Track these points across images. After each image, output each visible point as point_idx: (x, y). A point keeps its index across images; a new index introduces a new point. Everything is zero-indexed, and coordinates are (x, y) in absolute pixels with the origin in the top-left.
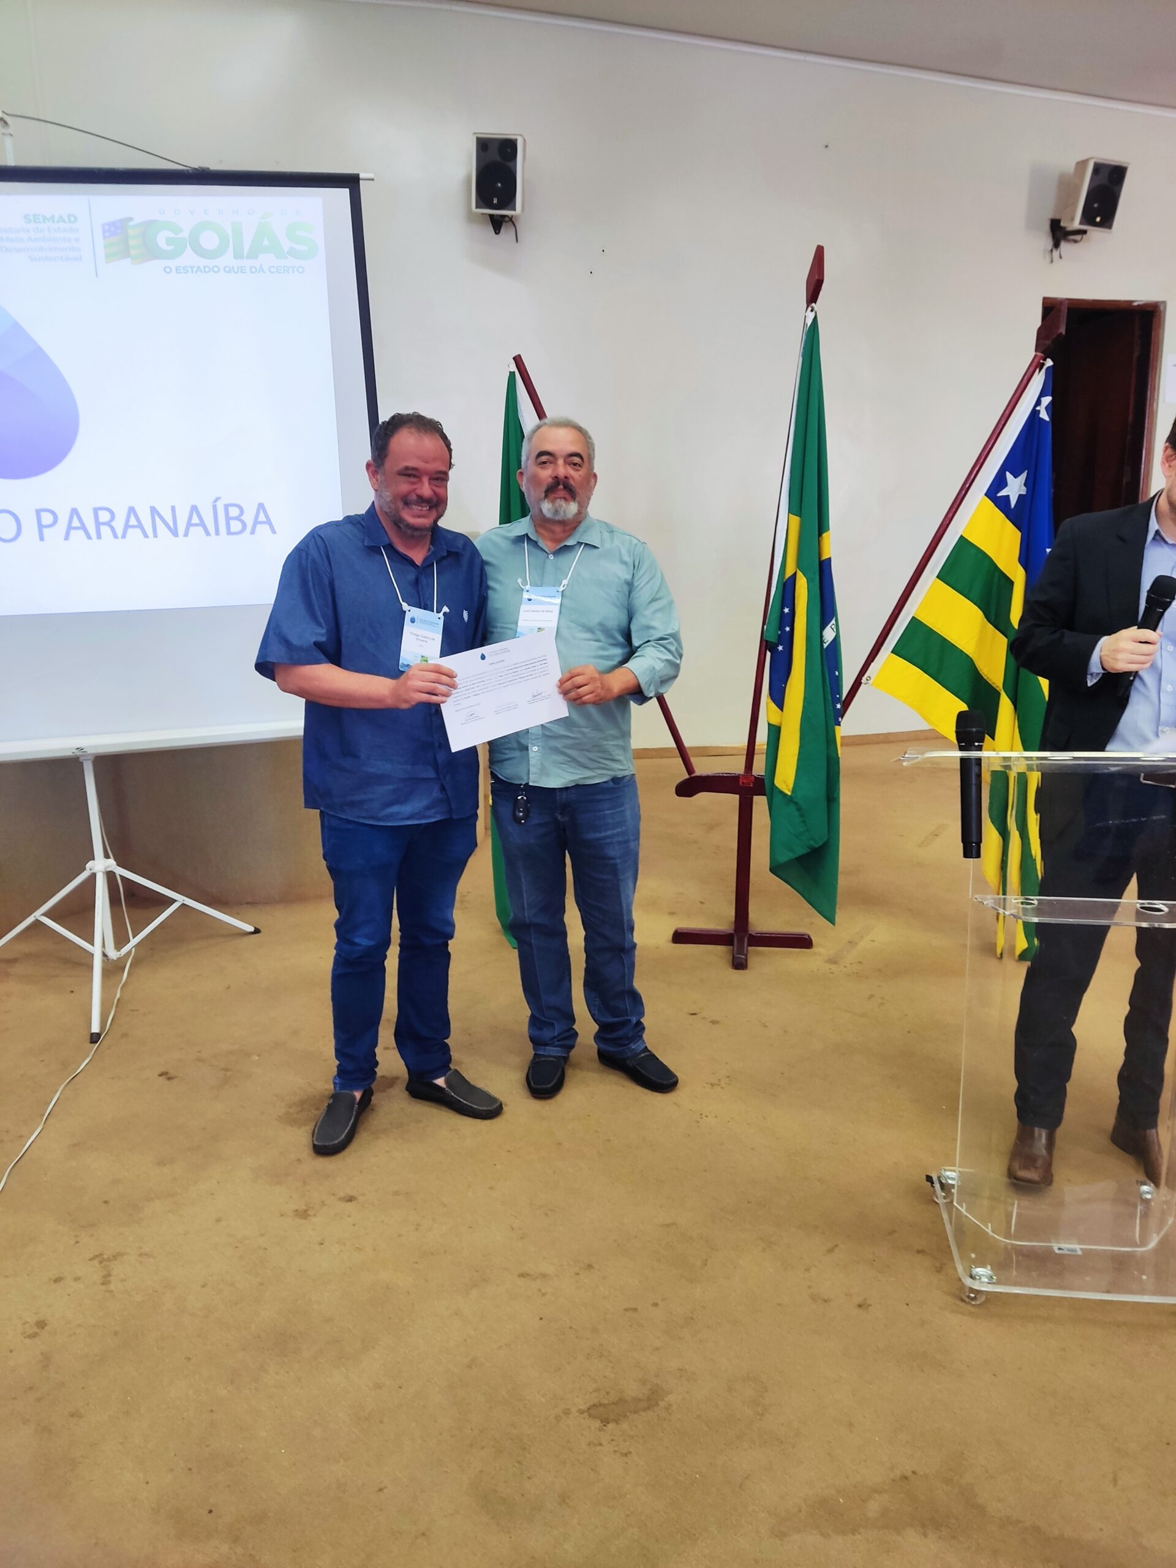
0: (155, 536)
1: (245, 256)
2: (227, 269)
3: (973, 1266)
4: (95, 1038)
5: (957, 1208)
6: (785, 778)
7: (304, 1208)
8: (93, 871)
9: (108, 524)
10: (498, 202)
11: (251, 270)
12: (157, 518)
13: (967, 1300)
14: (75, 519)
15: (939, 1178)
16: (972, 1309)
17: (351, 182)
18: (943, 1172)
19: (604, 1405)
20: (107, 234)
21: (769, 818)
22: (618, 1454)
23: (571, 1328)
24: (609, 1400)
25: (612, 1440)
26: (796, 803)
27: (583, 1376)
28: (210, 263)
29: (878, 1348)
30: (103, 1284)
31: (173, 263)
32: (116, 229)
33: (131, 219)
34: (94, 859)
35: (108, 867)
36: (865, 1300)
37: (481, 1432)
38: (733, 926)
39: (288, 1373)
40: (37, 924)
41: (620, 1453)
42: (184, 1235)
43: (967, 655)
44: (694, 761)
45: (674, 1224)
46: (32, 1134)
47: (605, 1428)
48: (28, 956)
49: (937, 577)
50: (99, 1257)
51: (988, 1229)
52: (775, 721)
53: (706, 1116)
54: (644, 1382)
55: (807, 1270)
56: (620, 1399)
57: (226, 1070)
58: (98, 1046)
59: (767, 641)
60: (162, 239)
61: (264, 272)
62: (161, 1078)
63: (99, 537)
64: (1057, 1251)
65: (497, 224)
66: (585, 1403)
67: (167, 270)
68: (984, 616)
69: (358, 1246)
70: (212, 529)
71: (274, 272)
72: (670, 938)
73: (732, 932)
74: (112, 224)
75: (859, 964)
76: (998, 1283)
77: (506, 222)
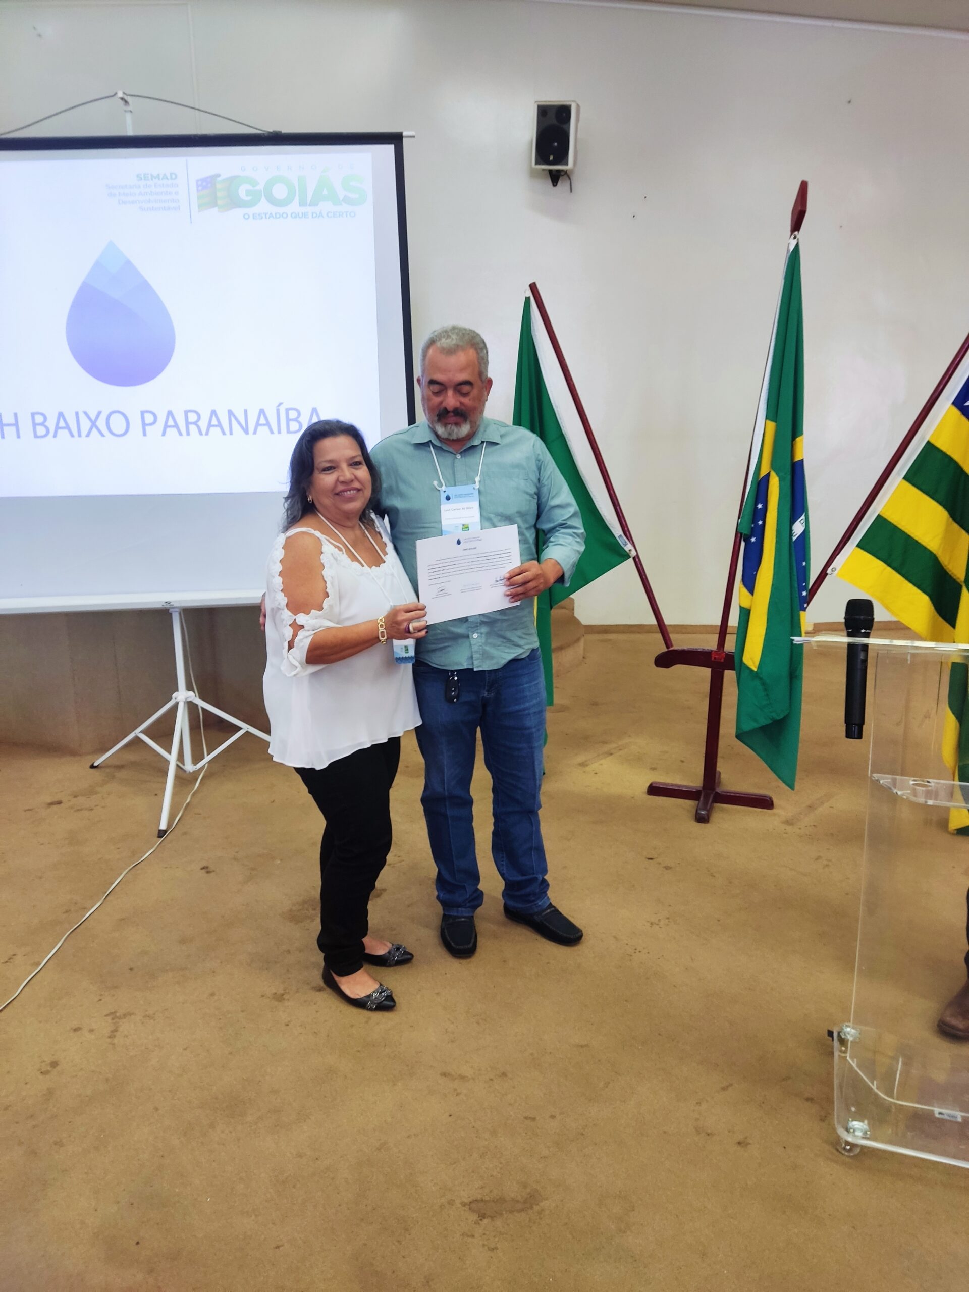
0: (231, 433)
1: (308, 204)
2: (293, 215)
3: (850, 1120)
4: (161, 834)
5: (849, 1062)
6: (752, 656)
7: (282, 992)
8: (176, 700)
9: (195, 423)
10: (553, 158)
11: (313, 215)
12: (233, 419)
13: (843, 1152)
14: (170, 419)
15: (839, 1033)
16: (847, 1160)
17: (395, 139)
18: (844, 1028)
19: (486, 1201)
20: (200, 188)
21: (737, 688)
22: (486, 1248)
23: (474, 1127)
24: (490, 1197)
25: (484, 1234)
26: (761, 679)
27: (473, 1172)
28: (281, 210)
29: (747, 1185)
30: (110, 1037)
31: (251, 211)
32: (207, 183)
33: (219, 175)
34: (177, 690)
35: (188, 698)
36: (746, 1138)
37: (374, 1209)
38: (702, 785)
39: (231, 1132)
40: (137, 740)
41: (488, 1248)
42: (183, 1003)
43: (931, 552)
44: (673, 637)
45: (587, 1046)
46: (92, 907)
47: (480, 1222)
48: (134, 764)
49: (905, 478)
50: (113, 1015)
51: (873, 1084)
52: (746, 605)
53: (640, 952)
54: (525, 1186)
55: (699, 1104)
56: (500, 1198)
57: (253, 869)
58: (163, 841)
59: (741, 534)
60: (242, 193)
61: (323, 217)
62: (203, 870)
63: (188, 434)
64: (937, 1116)
65: (555, 178)
66: (469, 1197)
67: (246, 217)
68: (949, 516)
69: (316, 1031)
70: (275, 429)
71: (331, 217)
72: (646, 791)
73: (701, 789)
74: (204, 180)
75: (813, 827)
76: (873, 1138)
77: (563, 175)
